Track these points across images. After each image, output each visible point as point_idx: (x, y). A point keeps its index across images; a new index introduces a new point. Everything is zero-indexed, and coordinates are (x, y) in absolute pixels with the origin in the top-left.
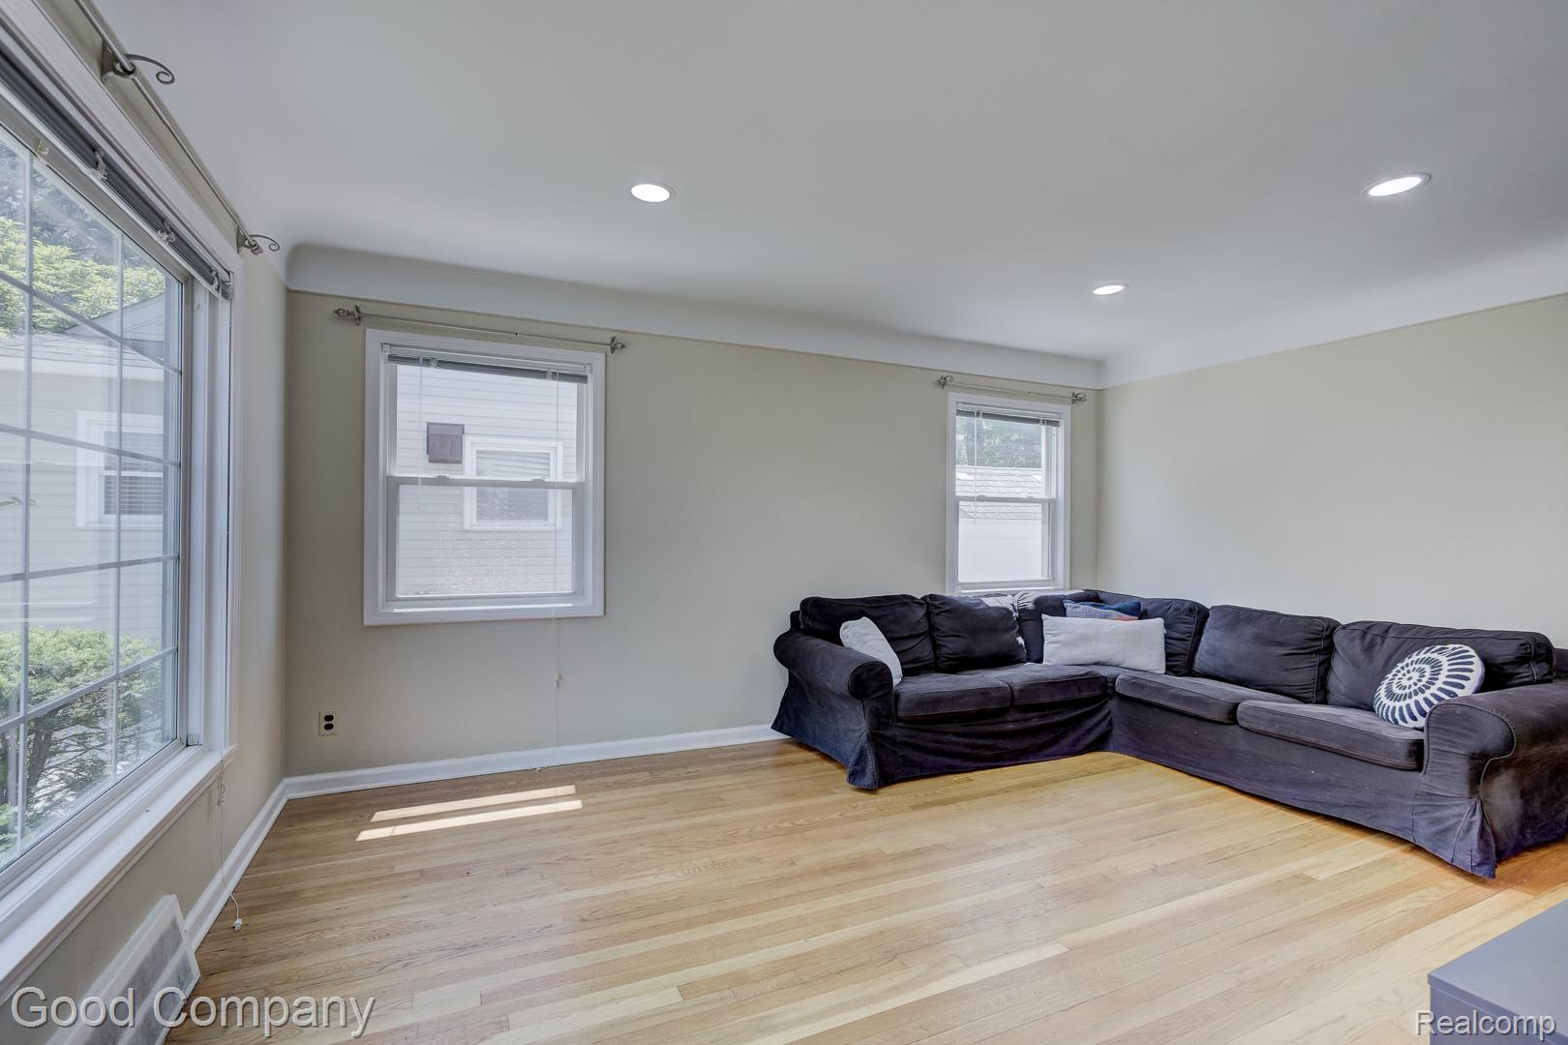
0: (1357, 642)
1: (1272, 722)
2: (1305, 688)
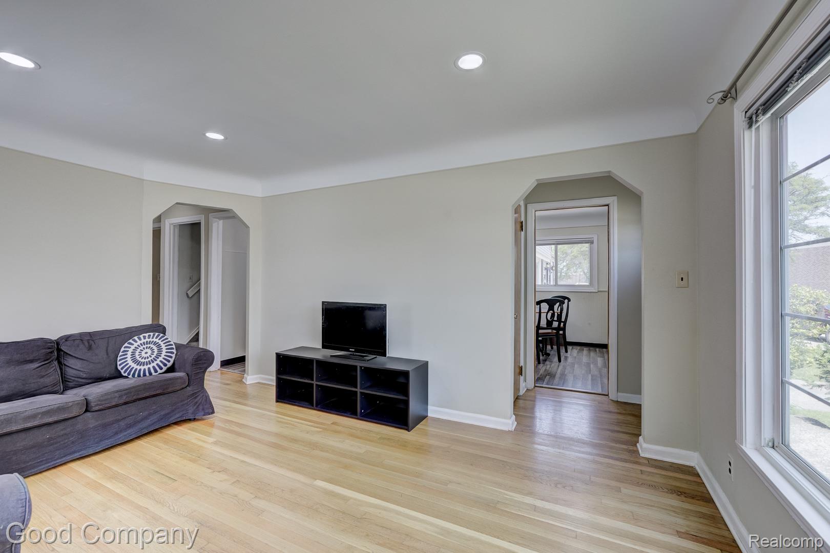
0: (81, 346)
1: (121, 396)
2: (55, 385)
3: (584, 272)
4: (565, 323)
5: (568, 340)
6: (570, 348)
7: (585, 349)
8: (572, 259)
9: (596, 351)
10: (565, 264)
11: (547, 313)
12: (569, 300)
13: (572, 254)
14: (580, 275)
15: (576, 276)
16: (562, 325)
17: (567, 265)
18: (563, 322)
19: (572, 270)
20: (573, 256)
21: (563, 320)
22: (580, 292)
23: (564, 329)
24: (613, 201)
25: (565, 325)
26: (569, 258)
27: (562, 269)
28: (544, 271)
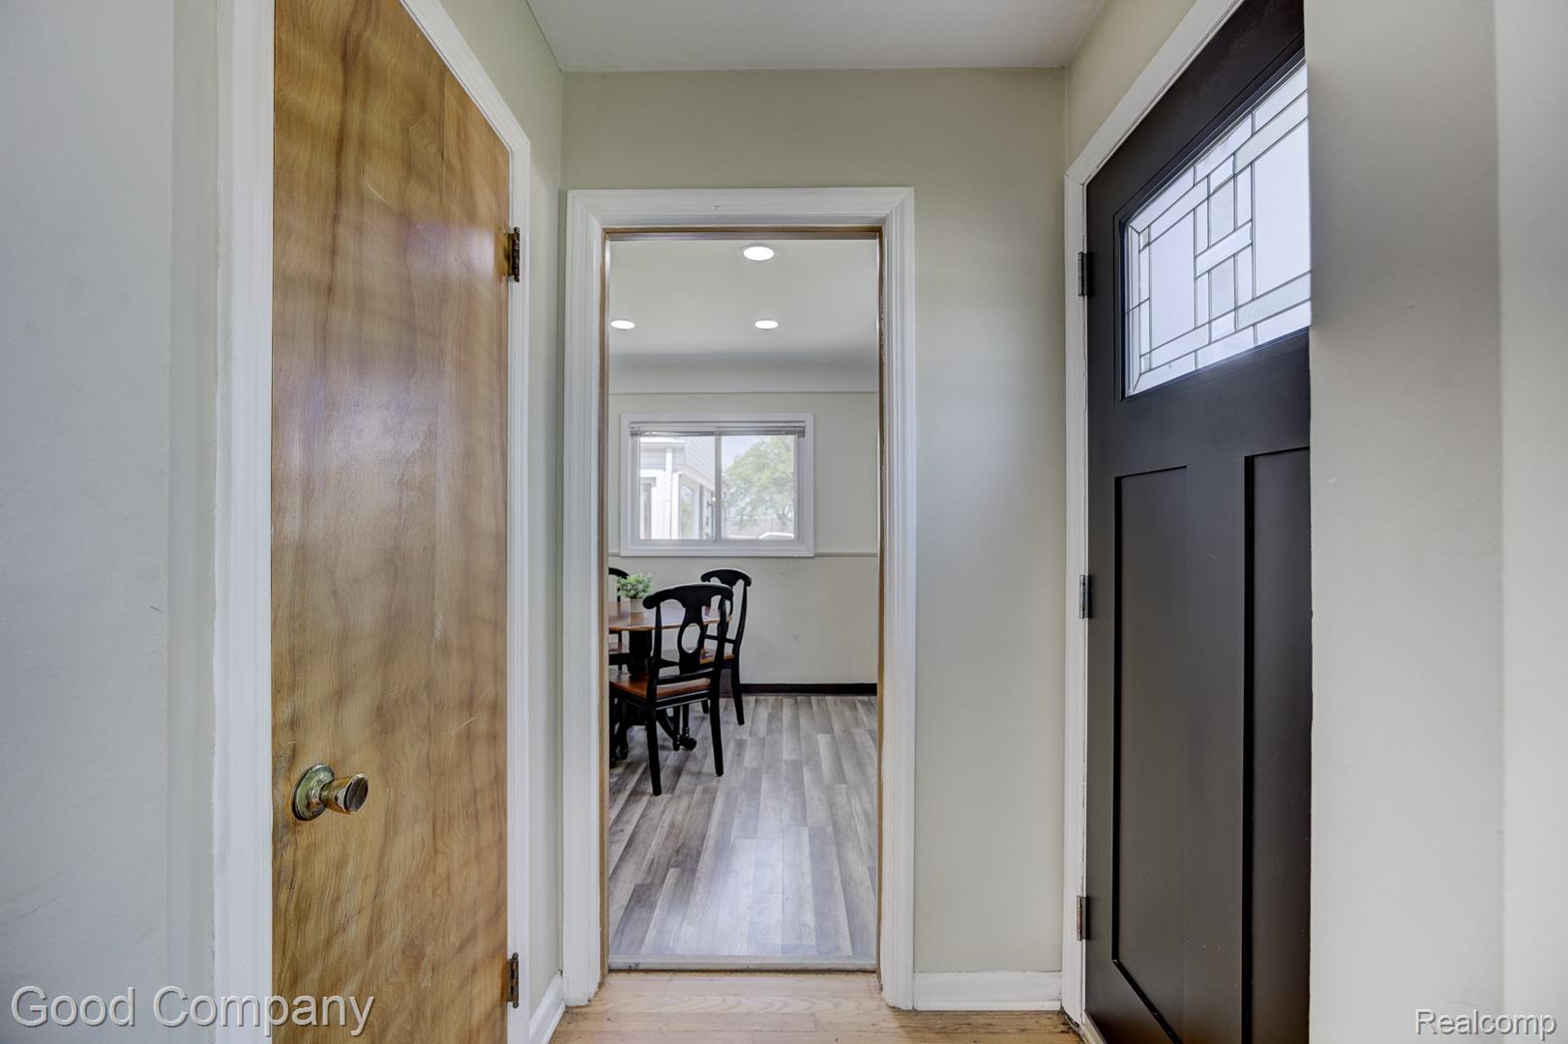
3: (778, 515)
4: (737, 643)
5: (744, 680)
6: (749, 701)
7: (787, 701)
8: (759, 491)
9: (810, 704)
10: (748, 500)
11: (682, 628)
12: (748, 582)
13: (761, 482)
14: (772, 519)
15: (766, 521)
16: (728, 649)
17: (752, 501)
18: (730, 641)
19: (760, 510)
20: (762, 485)
21: (731, 634)
22: (776, 559)
23: (734, 663)
24: (902, 204)
25: (736, 651)
26: (754, 490)
27: (744, 509)
28: (705, 509)
